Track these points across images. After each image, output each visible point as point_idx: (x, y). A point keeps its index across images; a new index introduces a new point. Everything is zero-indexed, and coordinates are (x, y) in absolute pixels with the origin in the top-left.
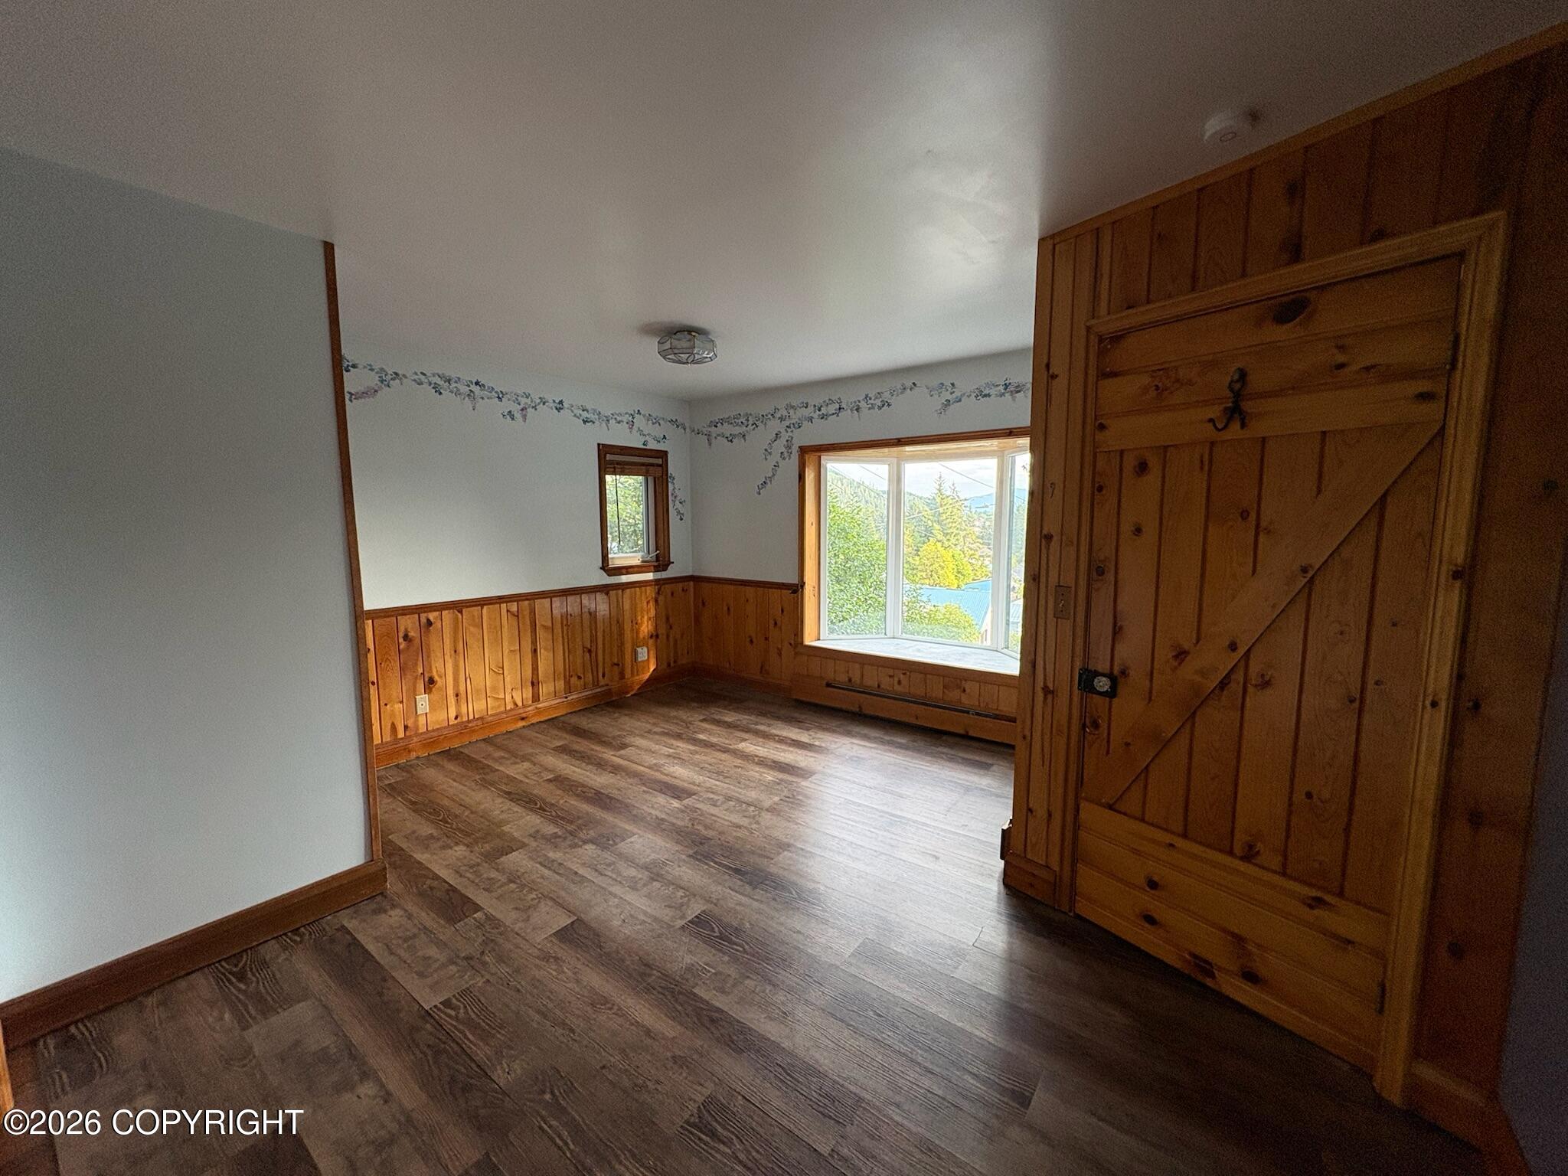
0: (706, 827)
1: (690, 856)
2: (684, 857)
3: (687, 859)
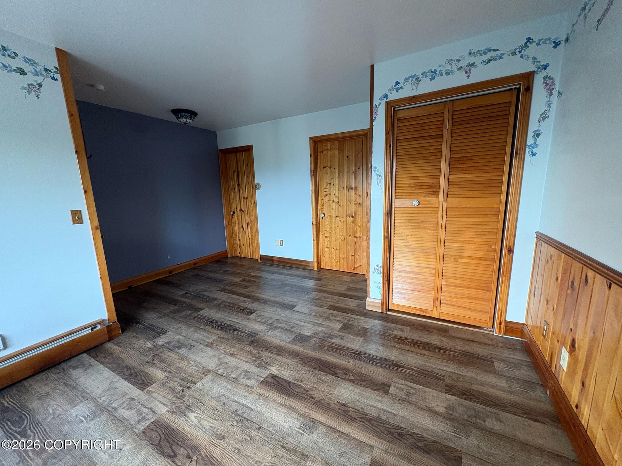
0: (250, 352)
1: (258, 334)
2: (261, 334)
3: (259, 333)
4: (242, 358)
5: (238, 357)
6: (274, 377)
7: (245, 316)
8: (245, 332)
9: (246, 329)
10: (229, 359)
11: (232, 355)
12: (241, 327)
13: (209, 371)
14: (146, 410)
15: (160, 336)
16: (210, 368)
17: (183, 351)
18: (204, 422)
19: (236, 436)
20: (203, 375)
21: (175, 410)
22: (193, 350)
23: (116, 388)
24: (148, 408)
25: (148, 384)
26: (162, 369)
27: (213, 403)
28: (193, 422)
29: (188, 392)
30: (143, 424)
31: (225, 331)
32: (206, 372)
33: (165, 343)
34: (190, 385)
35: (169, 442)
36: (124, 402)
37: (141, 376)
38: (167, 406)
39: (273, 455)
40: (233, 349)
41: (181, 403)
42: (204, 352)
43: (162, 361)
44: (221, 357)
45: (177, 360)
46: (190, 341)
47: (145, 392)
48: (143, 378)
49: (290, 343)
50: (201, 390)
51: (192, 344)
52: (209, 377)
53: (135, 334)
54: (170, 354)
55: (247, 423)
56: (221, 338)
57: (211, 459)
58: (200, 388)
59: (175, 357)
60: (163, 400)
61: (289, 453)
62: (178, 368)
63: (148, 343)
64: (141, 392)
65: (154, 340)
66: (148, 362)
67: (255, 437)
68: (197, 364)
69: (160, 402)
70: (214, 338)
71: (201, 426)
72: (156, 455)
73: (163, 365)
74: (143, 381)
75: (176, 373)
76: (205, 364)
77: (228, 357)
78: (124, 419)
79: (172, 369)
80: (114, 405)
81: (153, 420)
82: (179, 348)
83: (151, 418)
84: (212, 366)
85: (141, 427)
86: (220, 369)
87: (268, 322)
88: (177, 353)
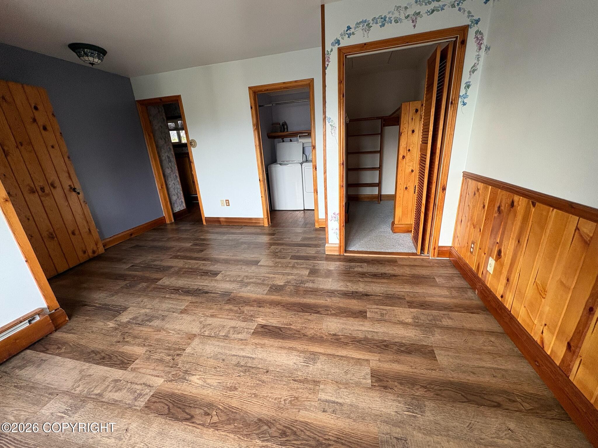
0: (231, 310)
1: (232, 293)
2: (234, 292)
3: (232, 291)
4: (224, 316)
5: (220, 316)
6: (263, 326)
7: (210, 278)
8: (218, 293)
9: (217, 290)
10: (210, 321)
11: (212, 316)
12: (211, 289)
13: (195, 335)
14: (139, 387)
15: (120, 313)
16: (194, 333)
17: (156, 323)
18: (209, 381)
19: (248, 384)
20: (189, 341)
21: (173, 378)
22: (167, 319)
23: (90, 375)
24: (141, 384)
25: (129, 362)
26: (139, 345)
27: (212, 362)
28: (198, 384)
29: (180, 360)
30: (141, 400)
31: (195, 296)
32: (192, 337)
33: (131, 319)
34: (179, 352)
35: (180, 408)
36: (108, 386)
37: (116, 356)
38: (162, 377)
39: (289, 389)
40: (211, 311)
41: (177, 370)
42: (181, 319)
43: (135, 337)
44: (202, 320)
45: (152, 333)
46: (160, 312)
47: (129, 371)
48: (119, 358)
49: (267, 294)
50: (193, 354)
51: (163, 315)
52: (196, 341)
53: (88, 318)
54: (141, 328)
55: (253, 370)
56: (193, 303)
57: (231, 409)
58: (192, 352)
59: (150, 330)
60: (155, 373)
61: (302, 384)
62: (158, 340)
63: (109, 323)
64: (125, 372)
65: (115, 319)
66: (119, 342)
67: (266, 380)
68: (179, 332)
69: (152, 375)
70: (187, 304)
71: (208, 385)
72: (172, 423)
73: (138, 341)
74: (121, 360)
75: (157, 344)
76: (186, 330)
77: (209, 319)
78: (117, 401)
79: (152, 342)
80: (97, 391)
81: (151, 394)
82: (150, 320)
83: (149, 393)
84: (195, 329)
85: (141, 403)
86: (205, 331)
87: (238, 280)
88: (150, 326)
